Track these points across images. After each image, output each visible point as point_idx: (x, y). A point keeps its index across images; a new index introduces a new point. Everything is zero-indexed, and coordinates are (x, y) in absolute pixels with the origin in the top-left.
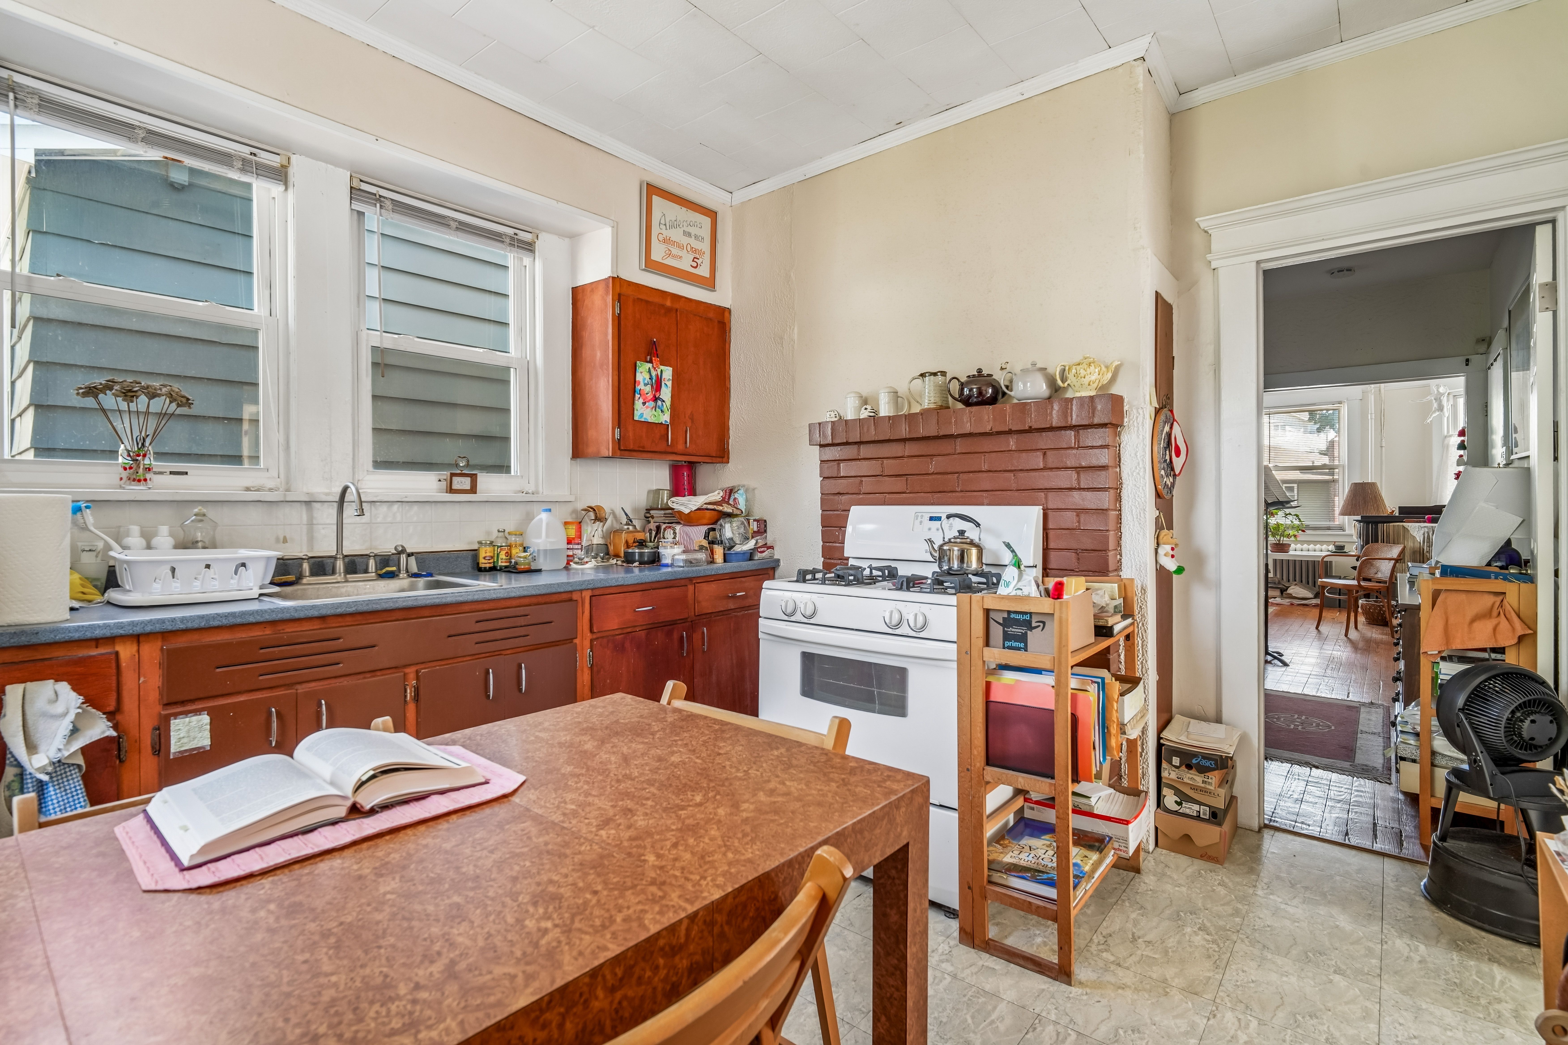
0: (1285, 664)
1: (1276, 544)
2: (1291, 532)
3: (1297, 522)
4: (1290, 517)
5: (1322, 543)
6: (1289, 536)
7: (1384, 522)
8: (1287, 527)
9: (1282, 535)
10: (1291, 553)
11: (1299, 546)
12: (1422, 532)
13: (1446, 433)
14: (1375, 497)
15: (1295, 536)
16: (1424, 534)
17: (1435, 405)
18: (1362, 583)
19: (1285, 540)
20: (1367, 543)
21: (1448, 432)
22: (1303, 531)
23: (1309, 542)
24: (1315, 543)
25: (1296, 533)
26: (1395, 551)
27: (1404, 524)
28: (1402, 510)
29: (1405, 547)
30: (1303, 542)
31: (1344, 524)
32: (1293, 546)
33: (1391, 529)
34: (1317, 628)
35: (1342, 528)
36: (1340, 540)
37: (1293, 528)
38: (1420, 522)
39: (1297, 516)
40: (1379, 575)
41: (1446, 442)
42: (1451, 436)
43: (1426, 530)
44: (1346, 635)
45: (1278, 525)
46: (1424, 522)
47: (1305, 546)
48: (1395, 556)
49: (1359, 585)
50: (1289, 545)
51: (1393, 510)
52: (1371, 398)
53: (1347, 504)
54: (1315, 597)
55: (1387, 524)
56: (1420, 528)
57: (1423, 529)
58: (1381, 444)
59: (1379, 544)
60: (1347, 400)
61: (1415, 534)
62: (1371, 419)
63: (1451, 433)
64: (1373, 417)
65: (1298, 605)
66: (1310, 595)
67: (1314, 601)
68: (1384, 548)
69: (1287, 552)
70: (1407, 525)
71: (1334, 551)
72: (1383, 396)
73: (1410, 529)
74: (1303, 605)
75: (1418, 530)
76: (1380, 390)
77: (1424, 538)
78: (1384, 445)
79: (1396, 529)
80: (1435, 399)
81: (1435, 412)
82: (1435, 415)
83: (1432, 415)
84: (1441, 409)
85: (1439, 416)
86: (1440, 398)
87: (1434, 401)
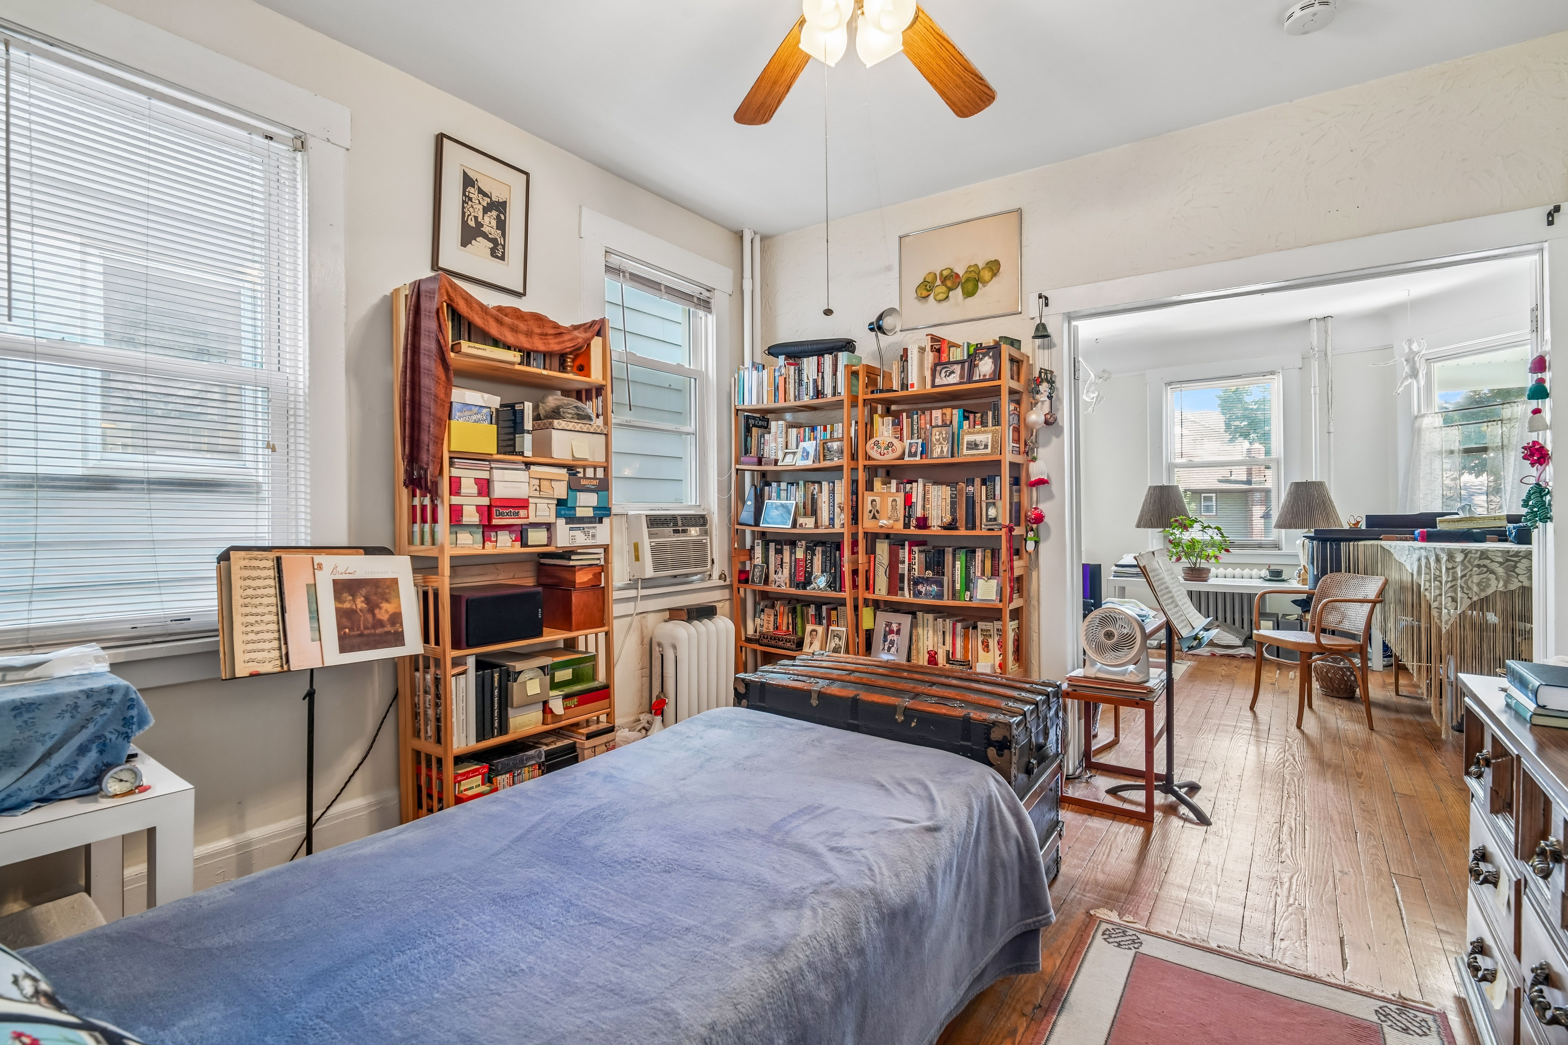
0: (1203, 820)
1: (1190, 569)
2: (1211, 552)
3: (1218, 538)
4: (1210, 531)
5: (1251, 566)
6: (1208, 557)
7: (1350, 540)
8: (1206, 545)
9: (1199, 556)
10: (1212, 581)
11: (1221, 571)
12: (1415, 556)
13: (1416, 413)
14: (1324, 502)
15: (1216, 557)
16: (1419, 560)
17: (1407, 369)
18: (1324, 641)
19: (1203, 564)
20: (1324, 572)
21: (1419, 410)
22: (1227, 551)
23: (1234, 565)
24: (1243, 566)
25: (1217, 553)
26: (1371, 587)
27: (1383, 543)
28: (1371, 520)
29: (1386, 582)
30: (1226, 565)
31: (1279, 539)
32: (1213, 571)
33: (1361, 549)
34: (1252, 708)
35: (1277, 546)
36: (1276, 562)
37: (1213, 545)
38: (1406, 540)
39: (1218, 529)
40: (1346, 626)
41: (1417, 425)
42: (1423, 416)
43: (1424, 553)
44: (1299, 726)
45: (1193, 542)
46: (1414, 539)
47: (1230, 571)
48: (1372, 596)
49: (1319, 643)
50: (1209, 570)
51: (1358, 522)
52: (1315, 365)
53: (1287, 512)
54: (1245, 645)
55: (1351, 543)
56: (1412, 550)
57: (1417, 552)
58: (1329, 428)
59: (1343, 576)
60: (1283, 369)
61: (1402, 560)
62: (1315, 394)
63: (1423, 412)
64: (1318, 392)
65: (1222, 656)
66: (1238, 642)
67: (1243, 651)
68: (1353, 582)
69: (1206, 581)
70: (1385, 544)
71: (1269, 577)
72: (1330, 362)
73: (1392, 551)
74: (1229, 656)
75: (1407, 552)
76: (1326, 355)
77: (1419, 567)
78: (1332, 430)
79: (1369, 553)
80: (1406, 360)
81: (1406, 378)
82: (1406, 383)
83: (1402, 383)
84: (1414, 374)
85: (1409, 386)
86: (1413, 358)
87: (1405, 363)
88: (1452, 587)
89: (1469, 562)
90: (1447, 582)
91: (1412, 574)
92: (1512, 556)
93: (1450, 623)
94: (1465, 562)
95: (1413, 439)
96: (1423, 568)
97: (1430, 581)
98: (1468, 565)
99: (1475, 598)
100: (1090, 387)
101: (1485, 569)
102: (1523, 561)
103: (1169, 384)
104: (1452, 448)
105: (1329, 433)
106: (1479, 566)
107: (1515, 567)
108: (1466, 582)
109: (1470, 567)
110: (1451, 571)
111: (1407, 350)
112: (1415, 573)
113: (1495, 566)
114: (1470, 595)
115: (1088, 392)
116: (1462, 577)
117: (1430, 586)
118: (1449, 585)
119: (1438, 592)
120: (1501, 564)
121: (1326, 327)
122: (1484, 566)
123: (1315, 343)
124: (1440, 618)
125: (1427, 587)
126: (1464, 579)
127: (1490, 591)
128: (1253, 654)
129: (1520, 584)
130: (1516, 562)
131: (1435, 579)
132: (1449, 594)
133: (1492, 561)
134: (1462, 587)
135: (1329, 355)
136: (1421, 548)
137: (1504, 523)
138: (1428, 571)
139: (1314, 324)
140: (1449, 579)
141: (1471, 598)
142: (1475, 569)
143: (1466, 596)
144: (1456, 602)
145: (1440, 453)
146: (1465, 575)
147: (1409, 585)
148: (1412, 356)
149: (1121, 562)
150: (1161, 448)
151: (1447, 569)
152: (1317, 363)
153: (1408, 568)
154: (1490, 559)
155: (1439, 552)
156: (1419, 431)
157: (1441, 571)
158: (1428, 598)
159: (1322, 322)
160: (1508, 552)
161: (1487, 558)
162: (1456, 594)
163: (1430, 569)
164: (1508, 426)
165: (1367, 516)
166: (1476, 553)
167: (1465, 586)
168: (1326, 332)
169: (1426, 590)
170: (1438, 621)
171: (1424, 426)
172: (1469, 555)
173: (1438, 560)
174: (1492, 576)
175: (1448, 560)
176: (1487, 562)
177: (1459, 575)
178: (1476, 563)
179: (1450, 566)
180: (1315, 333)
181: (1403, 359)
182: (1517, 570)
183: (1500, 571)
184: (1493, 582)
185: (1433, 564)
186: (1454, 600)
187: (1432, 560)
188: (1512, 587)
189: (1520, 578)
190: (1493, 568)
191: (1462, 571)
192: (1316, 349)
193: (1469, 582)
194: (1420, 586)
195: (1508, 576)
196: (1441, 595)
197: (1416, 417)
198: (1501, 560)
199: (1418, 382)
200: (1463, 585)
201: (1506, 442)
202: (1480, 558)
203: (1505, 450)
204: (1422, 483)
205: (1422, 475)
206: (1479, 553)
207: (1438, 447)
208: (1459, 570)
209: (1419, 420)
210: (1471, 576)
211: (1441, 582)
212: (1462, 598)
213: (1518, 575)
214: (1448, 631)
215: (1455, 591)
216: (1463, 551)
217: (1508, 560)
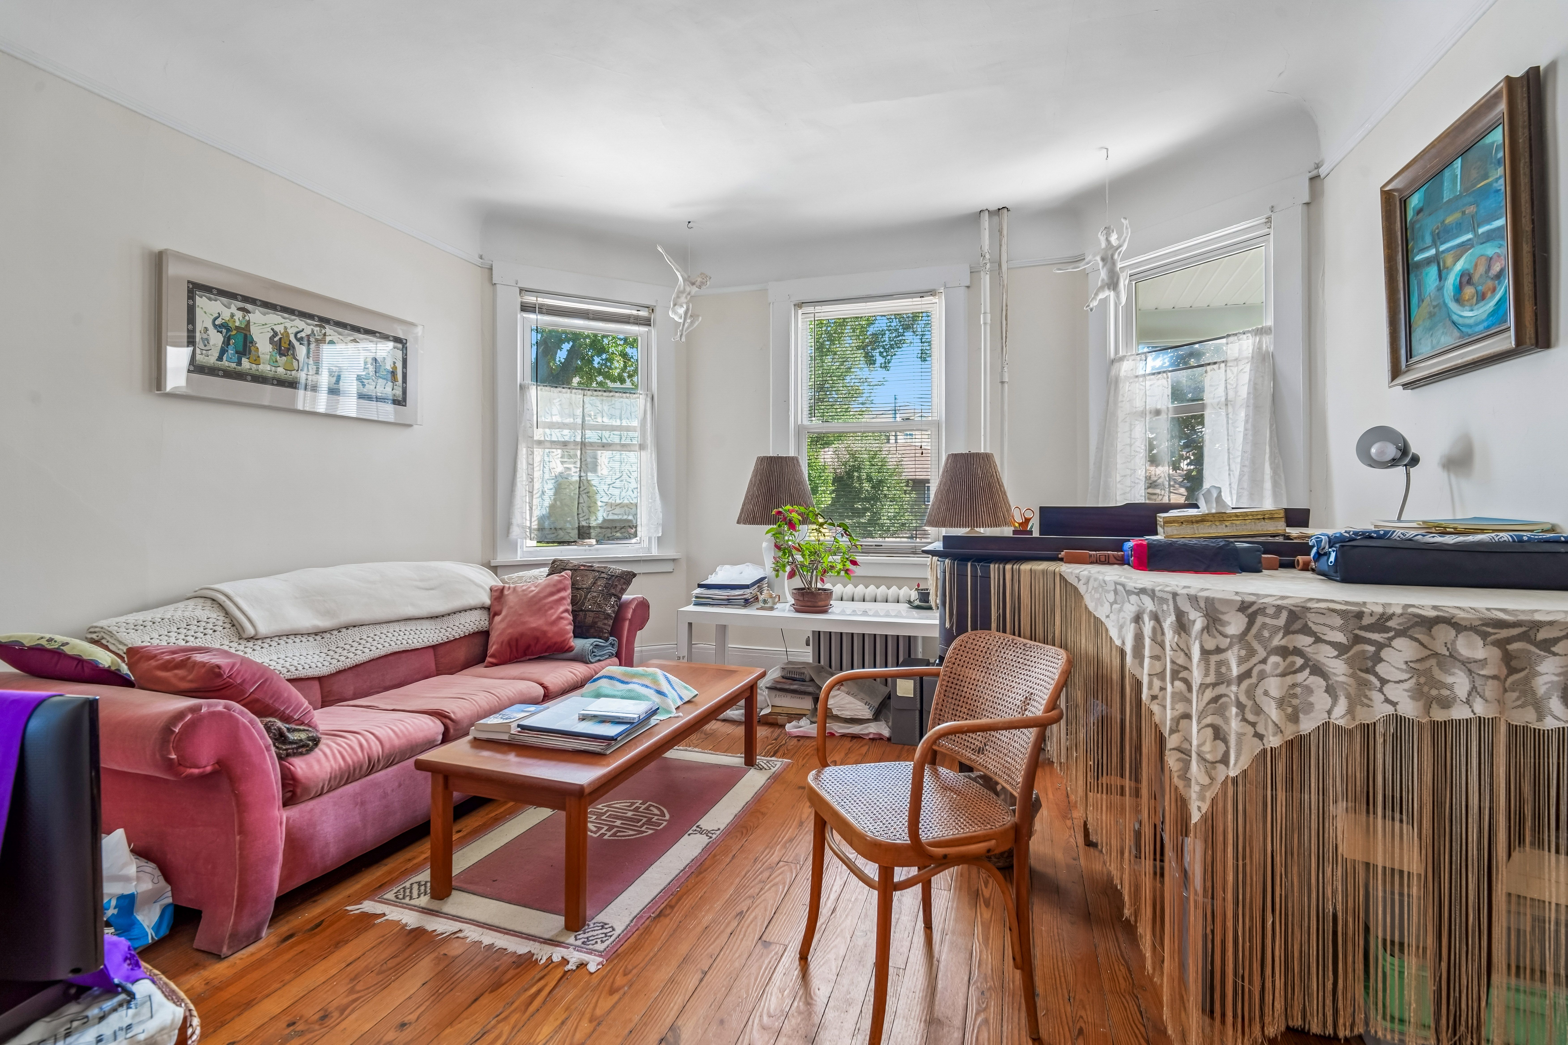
1: (804, 592)
2: (834, 564)
6: (829, 571)
7: (1005, 560)
10: (835, 612)
12: (1130, 610)
13: (1112, 355)
14: (990, 486)
16: (1138, 619)
17: (1103, 274)
19: (823, 582)
20: (961, 626)
21: (1117, 350)
26: (1045, 672)
27: (1066, 568)
28: (1050, 518)
32: (836, 594)
33: (1025, 581)
38: (1107, 562)
41: (1113, 373)
42: (1122, 359)
46: (1124, 562)
50: (829, 594)
51: (1027, 520)
52: (986, 280)
53: (941, 501)
54: (877, 717)
55: (1008, 567)
56: (1122, 592)
57: (1133, 598)
58: (1002, 376)
59: (993, 637)
60: (945, 287)
61: (1101, 613)
62: (985, 324)
63: (1121, 353)
64: (989, 321)
65: (844, 736)
66: (867, 713)
67: (873, 729)
68: (1010, 654)
69: (825, 612)
70: (1069, 570)
71: (917, 603)
72: (1005, 277)
73: (1082, 589)
74: (854, 737)
75: (1111, 597)
76: (1000, 266)
77: (1139, 638)
78: (1006, 379)
79: (1039, 587)
80: (1103, 259)
81: (1101, 288)
82: (1101, 296)
83: (1096, 294)
84: (1113, 284)
85: (1105, 301)
86: (1112, 256)
87: (1101, 264)
88: (1215, 699)
89: (1258, 637)
90: (1203, 687)
91: (1122, 653)
92: (1370, 628)
93: (1209, 795)
94: (1249, 637)
95: (1109, 393)
96: (1147, 642)
97: (1161, 675)
98: (1256, 645)
99: (1274, 741)
100: (678, 297)
101: (1299, 661)
102: (1396, 643)
103: (799, 305)
104: (1159, 407)
105: (1002, 383)
106: (1284, 652)
107: (1377, 659)
108: (1250, 693)
109: (1262, 653)
110: (1214, 659)
111: (1103, 244)
112: (1128, 649)
113: (1326, 655)
114: (1260, 729)
115: (675, 305)
116: (1241, 678)
117: (1163, 689)
118: (1209, 694)
119: (1181, 708)
120: (1341, 649)
121: (1001, 224)
122: (1297, 652)
123: (986, 248)
124: (1185, 776)
125: (1156, 690)
126: (1246, 684)
127: (1308, 725)
128: (886, 732)
129: (1389, 710)
130: (1380, 646)
131: (1175, 675)
132: (1209, 720)
133: (1318, 640)
134: (1240, 706)
135: (1004, 267)
136: (1143, 591)
137: (1280, 526)
138: (1158, 651)
139: (985, 217)
140: (1211, 679)
141: (1260, 737)
142: (1274, 659)
143: (1250, 730)
144: (1225, 741)
145: (1143, 414)
146: (1247, 674)
147: (1116, 677)
148: (1110, 253)
149: (712, 580)
150: (787, 401)
151: (1205, 652)
152: (988, 277)
153: (1113, 633)
154: (1312, 634)
155: (1186, 606)
156: (1117, 380)
157: (1188, 656)
158: (1157, 718)
159: (996, 219)
160: (1359, 615)
161: (1306, 630)
162: (1227, 720)
163: (1162, 645)
164: (1235, 370)
165: (1042, 509)
166: (1276, 615)
167: (1249, 704)
168: (1000, 232)
169: (1154, 698)
170: (1180, 784)
171: (1122, 374)
172: (1260, 620)
173: (1182, 626)
174: (1317, 682)
175: (1206, 629)
176: (1303, 641)
177: (1235, 671)
178: (1277, 641)
179: (1210, 645)
180: (987, 232)
181: (1098, 258)
182: (1381, 669)
183: (1338, 668)
184: (1321, 700)
185: (1170, 636)
186: (1219, 734)
187: (1169, 622)
188: (1365, 716)
189: (1391, 691)
190: (1321, 658)
191: (1241, 661)
192: (987, 256)
193: (1259, 691)
194: (1138, 684)
195: (1363, 684)
196: (1187, 716)
197: (1113, 362)
198: (1339, 637)
199: (1118, 296)
200: (1243, 699)
201: (1231, 395)
202: (1288, 631)
203: (1230, 409)
204: (1120, 459)
205: (1119, 447)
206: (1284, 615)
207: (1139, 404)
208: (1232, 657)
209: (1116, 365)
210: (1262, 676)
211: (1187, 683)
212: (1240, 736)
213: (1384, 682)
214: (1204, 818)
215: (1221, 712)
216: (1243, 607)
217: (1357, 640)
